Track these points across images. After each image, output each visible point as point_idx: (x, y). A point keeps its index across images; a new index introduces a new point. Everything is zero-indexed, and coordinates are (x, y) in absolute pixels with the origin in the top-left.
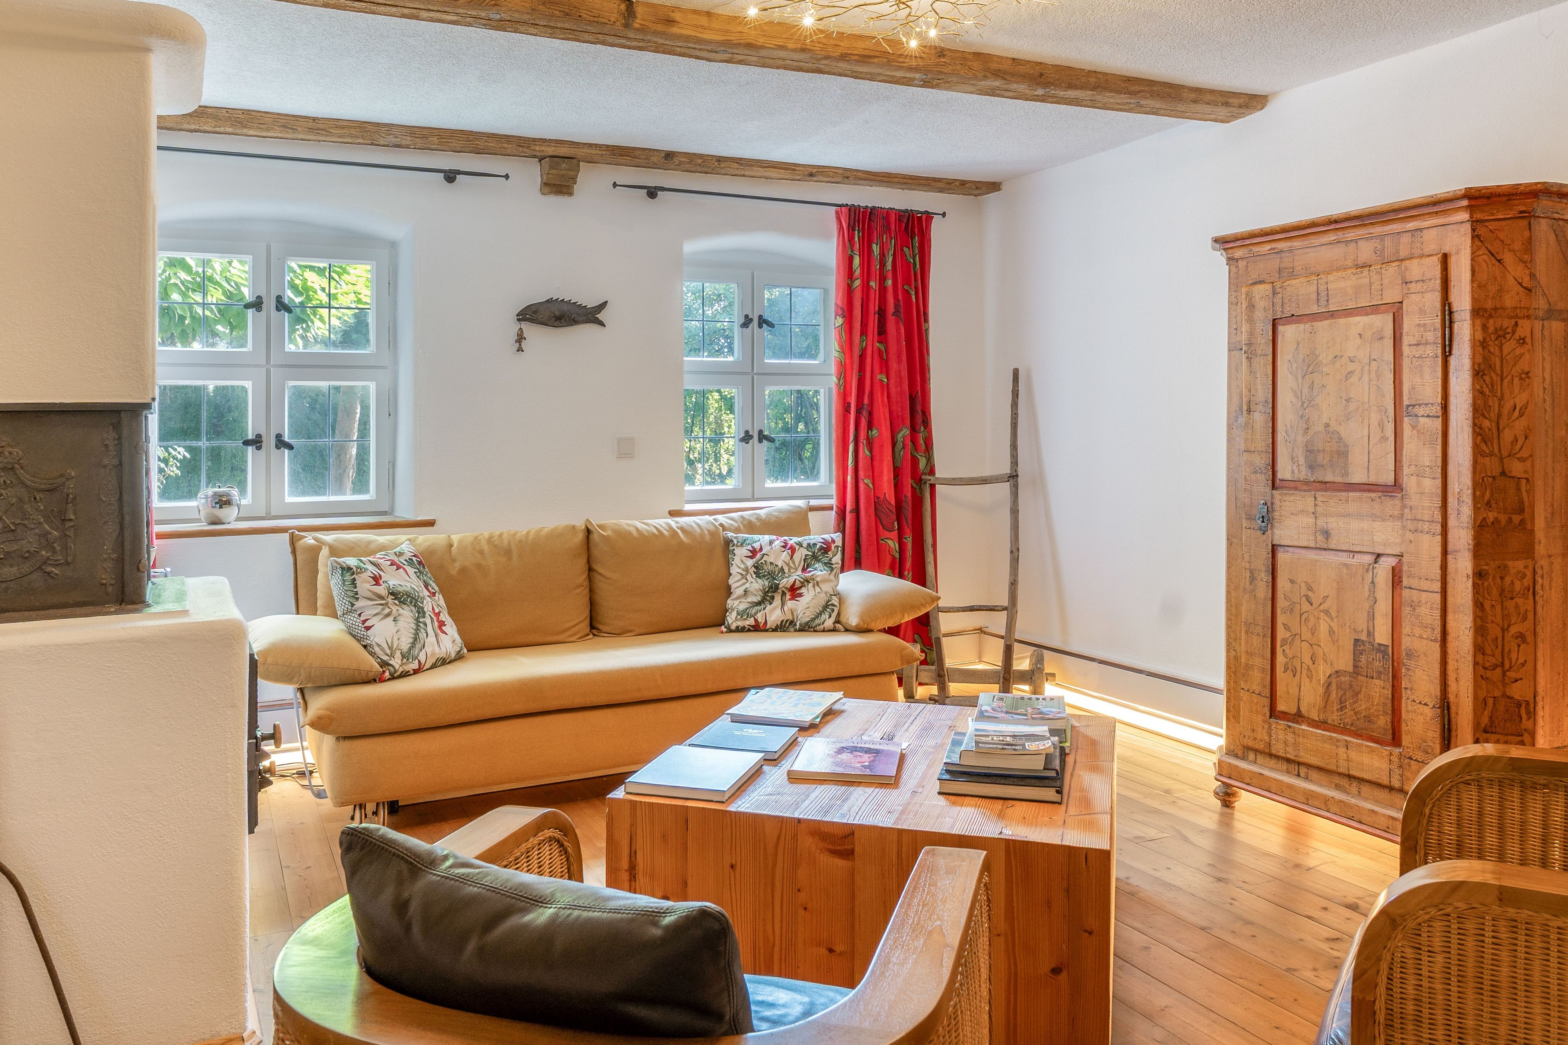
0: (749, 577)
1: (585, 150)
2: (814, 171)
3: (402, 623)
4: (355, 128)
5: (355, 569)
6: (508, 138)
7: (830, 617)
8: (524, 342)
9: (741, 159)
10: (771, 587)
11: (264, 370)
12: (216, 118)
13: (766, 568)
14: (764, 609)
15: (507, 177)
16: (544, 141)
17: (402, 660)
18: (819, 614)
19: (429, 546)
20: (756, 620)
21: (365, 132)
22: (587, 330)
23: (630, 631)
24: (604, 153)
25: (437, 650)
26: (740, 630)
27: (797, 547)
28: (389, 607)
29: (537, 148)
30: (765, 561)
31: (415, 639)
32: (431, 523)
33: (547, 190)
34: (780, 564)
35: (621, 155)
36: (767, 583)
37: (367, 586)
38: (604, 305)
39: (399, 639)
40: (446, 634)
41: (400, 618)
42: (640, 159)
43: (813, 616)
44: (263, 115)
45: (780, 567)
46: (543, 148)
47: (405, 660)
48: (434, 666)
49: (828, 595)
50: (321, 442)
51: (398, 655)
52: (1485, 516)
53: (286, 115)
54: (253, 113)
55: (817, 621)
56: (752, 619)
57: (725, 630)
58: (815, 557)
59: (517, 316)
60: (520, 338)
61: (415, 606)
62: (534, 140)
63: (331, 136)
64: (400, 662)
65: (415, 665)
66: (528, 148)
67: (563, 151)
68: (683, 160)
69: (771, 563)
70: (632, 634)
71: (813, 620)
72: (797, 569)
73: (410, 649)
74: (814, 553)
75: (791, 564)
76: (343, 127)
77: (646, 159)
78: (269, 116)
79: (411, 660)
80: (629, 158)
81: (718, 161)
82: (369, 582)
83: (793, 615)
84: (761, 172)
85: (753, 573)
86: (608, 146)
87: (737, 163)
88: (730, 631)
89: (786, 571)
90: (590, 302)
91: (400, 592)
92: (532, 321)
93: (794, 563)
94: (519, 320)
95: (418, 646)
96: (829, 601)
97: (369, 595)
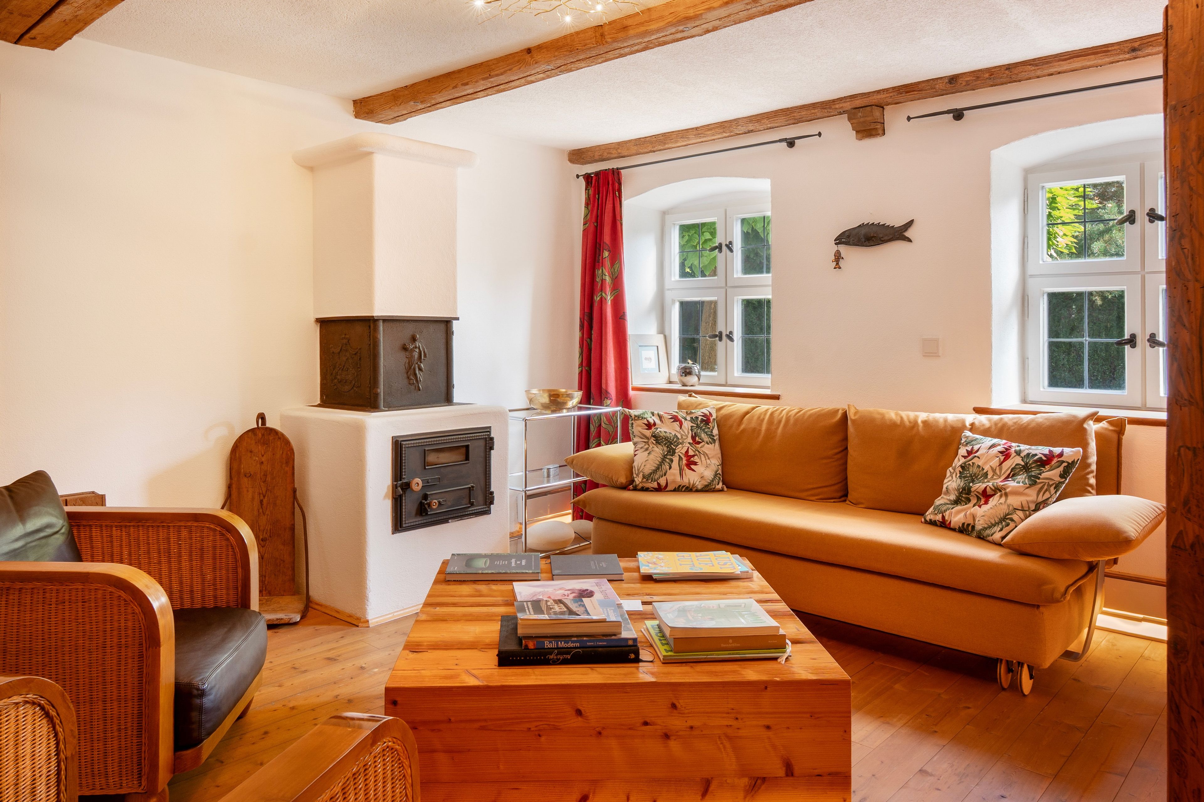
0: (954, 475)
1: (875, 97)
2: (1136, 45)
3: (652, 456)
4: (717, 127)
5: (633, 417)
6: (814, 106)
7: (1001, 530)
8: (841, 261)
9: (1034, 60)
10: (964, 489)
11: (724, 290)
12: (651, 143)
13: (971, 470)
14: (952, 509)
15: (820, 134)
16: (840, 99)
17: (643, 479)
18: (994, 525)
19: (734, 411)
20: (943, 517)
21: (724, 128)
22: (896, 248)
23: (862, 503)
24: (891, 94)
25: (678, 478)
26: (932, 523)
27: (1014, 454)
28: (649, 445)
29: (837, 106)
30: (973, 463)
31: (658, 468)
32: (777, 398)
33: (860, 135)
34: (987, 468)
35: (907, 92)
36: (962, 484)
37: (640, 429)
38: (910, 223)
39: (645, 466)
40: (695, 471)
41: (652, 453)
42: (926, 90)
43: (986, 526)
44: (671, 134)
45: (985, 471)
46: (841, 105)
47: (645, 480)
48: (675, 490)
49: (1011, 508)
50: (755, 337)
51: (641, 475)
52: (1182, 528)
53: (682, 130)
54: (667, 134)
55: (988, 532)
56: (941, 515)
57: (923, 520)
58: (1026, 468)
59: (835, 241)
60: (838, 257)
61: (667, 447)
62: (834, 101)
63: (708, 136)
64: (640, 480)
65: (655, 485)
66: (830, 108)
67: (858, 103)
68: (968, 79)
69: (979, 466)
70: (862, 506)
71: (985, 529)
72: (1000, 477)
73: (651, 474)
74: (1026, 464)
75: (998, 471)
76: (714, 128)
77: (932, 88)
78: (675, 133)
79: (650, 481)
80: (916, 93)
81: (1007, 69)
82: (641, 426)
83: (974, 520)
84: (1065, 66)
85: (958, 473)
86: (894, 88)
87: (1030, 65)
88: (926, 522)
89: (989, 477)
90: (897, 222)
91: (660, 436)
92: (847, 243)
93: (1001, 470)
94: (836, 244)
95: (659, 473)
96: (1008, 514)
97: (639, 434)
